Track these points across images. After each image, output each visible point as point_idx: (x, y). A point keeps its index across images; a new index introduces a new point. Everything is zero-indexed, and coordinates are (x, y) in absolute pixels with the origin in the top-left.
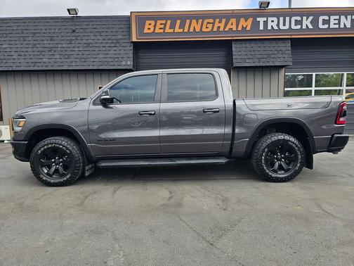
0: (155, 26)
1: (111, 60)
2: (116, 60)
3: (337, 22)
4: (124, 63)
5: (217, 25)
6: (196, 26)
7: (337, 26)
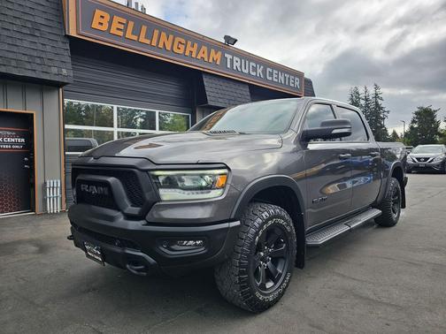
0: (110, 24)
1: (26, 59)
2: (38, 61)
4: (55, 70)
5: (189, 48)
6: (166, 41)
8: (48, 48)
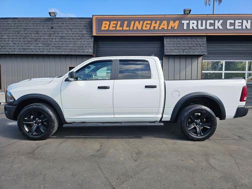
0: (109, 25)
2: (81, 48)
3: (240, 24)
5: (153, 25)
6: (138, 25)
7: (240, 28)
8: (86, 43)
